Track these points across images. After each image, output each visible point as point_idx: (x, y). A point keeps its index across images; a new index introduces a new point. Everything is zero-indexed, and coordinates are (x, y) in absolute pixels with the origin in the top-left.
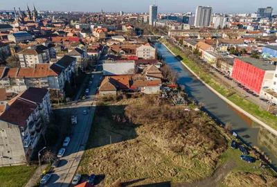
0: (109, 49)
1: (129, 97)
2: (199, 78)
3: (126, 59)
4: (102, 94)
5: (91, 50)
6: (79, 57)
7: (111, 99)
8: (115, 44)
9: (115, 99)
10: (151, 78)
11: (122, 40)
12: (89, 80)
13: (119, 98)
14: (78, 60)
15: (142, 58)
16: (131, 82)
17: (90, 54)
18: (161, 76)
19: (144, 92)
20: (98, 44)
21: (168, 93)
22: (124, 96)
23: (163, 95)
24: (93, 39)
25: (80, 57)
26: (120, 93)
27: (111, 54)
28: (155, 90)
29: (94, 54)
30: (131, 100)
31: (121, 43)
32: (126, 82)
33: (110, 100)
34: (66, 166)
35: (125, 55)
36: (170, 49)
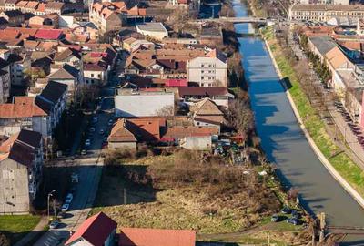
0: (129, 62)
1: (157, 153)
2: (303, 127)
3: (163, 85)
4: (112, 147)
5: (89, 66)
6: (70, 83)
7: (127, 155)
8: (142, 47)
9: (133, 155)
10: (202, 124)
11: (161, 35)
12: (90, 126)
13: (140, 155)
14: (69, 89)
15: (196, 84)
16: (163, 130)
17: (87, 74)
18: (221, 120)
19: (184, 146)
20: (104, 47)
21: (226, 148)
22: (149, 151)
23: (216, 152)
24: (92, 33)
25: (72, 82)
26: (143, 146)
27: (133, 72)
28: (204, 143)
29: (96, 74)
30: (161, 158)
31: (157, 45)
32: (154, 130)
33: (126, 157)
34: (72, 218)
35: (162, 76)
36: (277, 58)
